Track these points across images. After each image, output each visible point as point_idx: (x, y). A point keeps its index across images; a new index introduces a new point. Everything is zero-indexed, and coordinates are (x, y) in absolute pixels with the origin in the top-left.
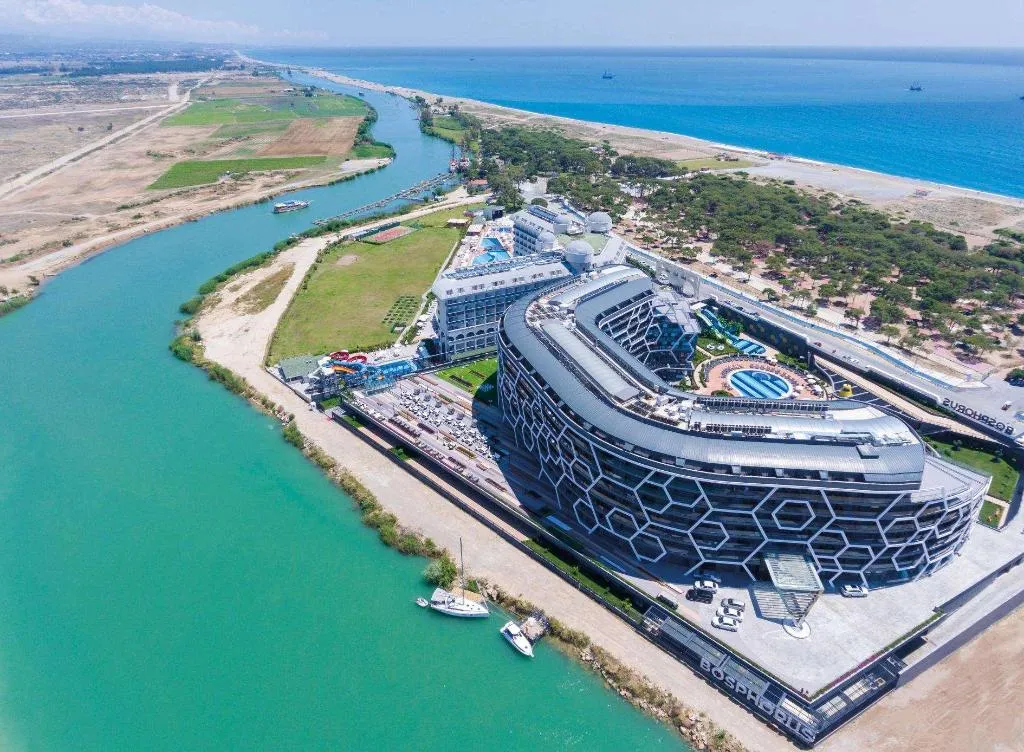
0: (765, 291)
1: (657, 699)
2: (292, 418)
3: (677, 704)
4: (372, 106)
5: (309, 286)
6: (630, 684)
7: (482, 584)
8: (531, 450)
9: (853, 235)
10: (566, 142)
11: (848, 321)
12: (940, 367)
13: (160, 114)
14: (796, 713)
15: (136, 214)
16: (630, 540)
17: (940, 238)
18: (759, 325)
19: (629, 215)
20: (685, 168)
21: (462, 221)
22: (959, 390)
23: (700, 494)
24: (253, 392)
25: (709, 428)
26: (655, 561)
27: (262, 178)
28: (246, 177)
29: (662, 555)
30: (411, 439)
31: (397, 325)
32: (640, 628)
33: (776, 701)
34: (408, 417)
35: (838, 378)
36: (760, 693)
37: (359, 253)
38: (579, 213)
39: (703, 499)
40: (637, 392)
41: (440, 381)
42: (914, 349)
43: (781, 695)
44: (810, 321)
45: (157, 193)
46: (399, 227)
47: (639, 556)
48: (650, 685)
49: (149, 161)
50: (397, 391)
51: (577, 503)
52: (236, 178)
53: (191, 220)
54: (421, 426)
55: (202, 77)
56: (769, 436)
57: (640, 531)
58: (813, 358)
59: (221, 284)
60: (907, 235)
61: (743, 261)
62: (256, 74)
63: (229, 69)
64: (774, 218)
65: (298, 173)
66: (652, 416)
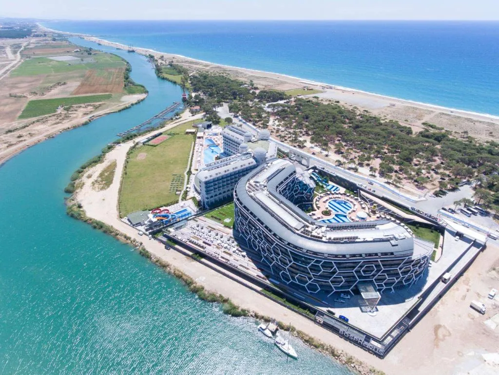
0: (337, 161)
1: (325, 348)
2: (141, 244)
3: (333, 348)
4: (127, 61)
5: (128, 173)
6: (314, 344)
7: (248, 311)
8: (256, 250)
9: (368, 129)
10: (232, 81)
11: (371, 173)
12: (408, 192)
13: (7, 68)
14: (376, 345)
15: (18, 135)
16: (305, 286)
17: (402, 129)
18: (336, 178)
19: (271, 123)
20: (290, 96)
21: (193, 130)
22: (416, 202)
23: (334, 266)
24: (118, 232)
25: (334, 239)
26: (316, 292)
27: (82, 109)
28: (72, 109)
29: (318, 291)
30: (201, 249)
31: (177, 191)
32: (315, 321)
33: (369, 342)
34: (198, 239)
35: (371, 201)
36: (363, 340)
37: (147, 151)
38: (248, 123)
39: (335, 268)
40: (303, 225)
41: (206, 219)
42: (398, 185)
43: (370, 339)
44: (356, 174)
45: (26, 121)
46: (162, 136)
47: (309, 291)
48: (322, 343)
49: (12, 100)
50: (188, 226)
51: (282, 272)
52: (67, 110)
53: (51, 137)
54: (204, 242)
55: (24, 42)
56: (357, 240)
57: (310, 282)
58: (360, 192)
59: (80, 175)
60: (390, 129)
61: (325, 145)
62: (54, 40)
63: (37, 36)
64: (334, 122)
65: (100, 105)
66: (312, 236)
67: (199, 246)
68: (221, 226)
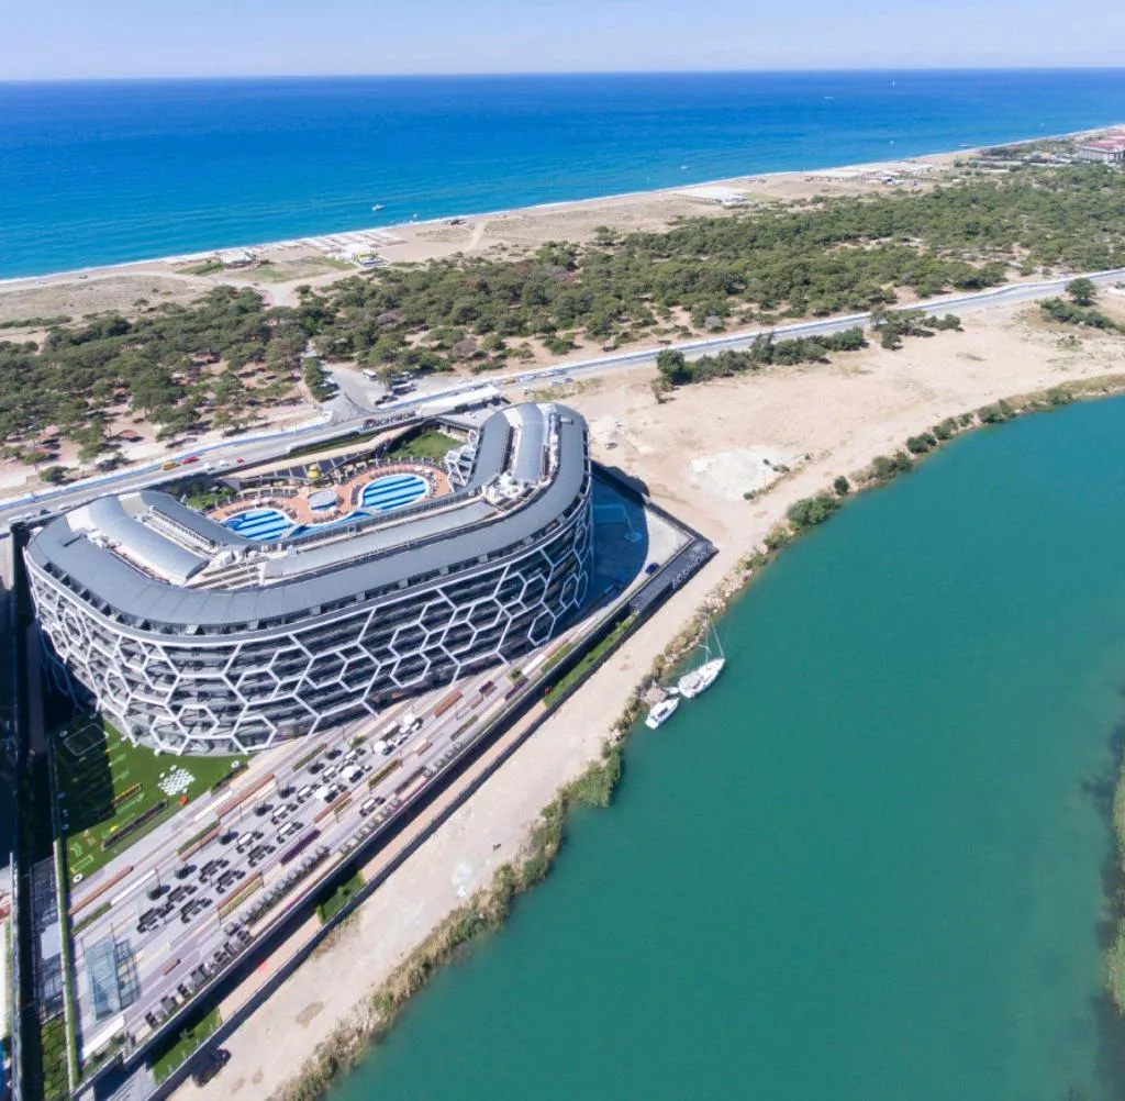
67: (290, 886)
68: (208, 803)
